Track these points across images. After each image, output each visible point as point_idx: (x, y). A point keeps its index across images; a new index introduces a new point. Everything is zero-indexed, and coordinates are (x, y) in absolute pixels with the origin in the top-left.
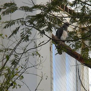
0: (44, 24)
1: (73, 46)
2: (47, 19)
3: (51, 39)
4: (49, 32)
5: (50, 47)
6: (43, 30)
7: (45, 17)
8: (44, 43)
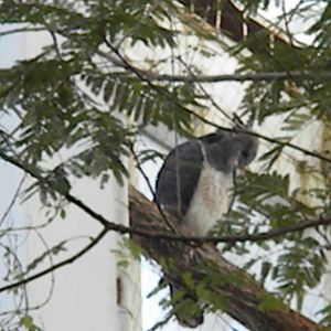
0: (73, 126)
1: (265, 274)
2: (88, 90)
3: (108, 226)
4: (106, 178)
5: (119, 281)
6: (59, 171)
7: (78, 77)
8: (62, 256)
